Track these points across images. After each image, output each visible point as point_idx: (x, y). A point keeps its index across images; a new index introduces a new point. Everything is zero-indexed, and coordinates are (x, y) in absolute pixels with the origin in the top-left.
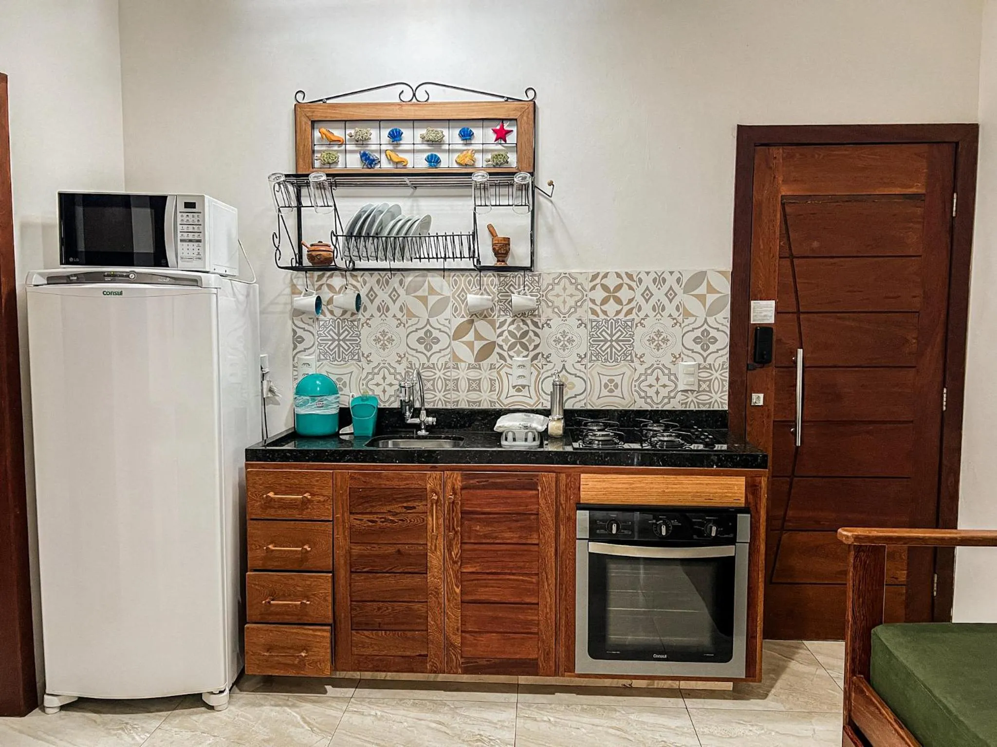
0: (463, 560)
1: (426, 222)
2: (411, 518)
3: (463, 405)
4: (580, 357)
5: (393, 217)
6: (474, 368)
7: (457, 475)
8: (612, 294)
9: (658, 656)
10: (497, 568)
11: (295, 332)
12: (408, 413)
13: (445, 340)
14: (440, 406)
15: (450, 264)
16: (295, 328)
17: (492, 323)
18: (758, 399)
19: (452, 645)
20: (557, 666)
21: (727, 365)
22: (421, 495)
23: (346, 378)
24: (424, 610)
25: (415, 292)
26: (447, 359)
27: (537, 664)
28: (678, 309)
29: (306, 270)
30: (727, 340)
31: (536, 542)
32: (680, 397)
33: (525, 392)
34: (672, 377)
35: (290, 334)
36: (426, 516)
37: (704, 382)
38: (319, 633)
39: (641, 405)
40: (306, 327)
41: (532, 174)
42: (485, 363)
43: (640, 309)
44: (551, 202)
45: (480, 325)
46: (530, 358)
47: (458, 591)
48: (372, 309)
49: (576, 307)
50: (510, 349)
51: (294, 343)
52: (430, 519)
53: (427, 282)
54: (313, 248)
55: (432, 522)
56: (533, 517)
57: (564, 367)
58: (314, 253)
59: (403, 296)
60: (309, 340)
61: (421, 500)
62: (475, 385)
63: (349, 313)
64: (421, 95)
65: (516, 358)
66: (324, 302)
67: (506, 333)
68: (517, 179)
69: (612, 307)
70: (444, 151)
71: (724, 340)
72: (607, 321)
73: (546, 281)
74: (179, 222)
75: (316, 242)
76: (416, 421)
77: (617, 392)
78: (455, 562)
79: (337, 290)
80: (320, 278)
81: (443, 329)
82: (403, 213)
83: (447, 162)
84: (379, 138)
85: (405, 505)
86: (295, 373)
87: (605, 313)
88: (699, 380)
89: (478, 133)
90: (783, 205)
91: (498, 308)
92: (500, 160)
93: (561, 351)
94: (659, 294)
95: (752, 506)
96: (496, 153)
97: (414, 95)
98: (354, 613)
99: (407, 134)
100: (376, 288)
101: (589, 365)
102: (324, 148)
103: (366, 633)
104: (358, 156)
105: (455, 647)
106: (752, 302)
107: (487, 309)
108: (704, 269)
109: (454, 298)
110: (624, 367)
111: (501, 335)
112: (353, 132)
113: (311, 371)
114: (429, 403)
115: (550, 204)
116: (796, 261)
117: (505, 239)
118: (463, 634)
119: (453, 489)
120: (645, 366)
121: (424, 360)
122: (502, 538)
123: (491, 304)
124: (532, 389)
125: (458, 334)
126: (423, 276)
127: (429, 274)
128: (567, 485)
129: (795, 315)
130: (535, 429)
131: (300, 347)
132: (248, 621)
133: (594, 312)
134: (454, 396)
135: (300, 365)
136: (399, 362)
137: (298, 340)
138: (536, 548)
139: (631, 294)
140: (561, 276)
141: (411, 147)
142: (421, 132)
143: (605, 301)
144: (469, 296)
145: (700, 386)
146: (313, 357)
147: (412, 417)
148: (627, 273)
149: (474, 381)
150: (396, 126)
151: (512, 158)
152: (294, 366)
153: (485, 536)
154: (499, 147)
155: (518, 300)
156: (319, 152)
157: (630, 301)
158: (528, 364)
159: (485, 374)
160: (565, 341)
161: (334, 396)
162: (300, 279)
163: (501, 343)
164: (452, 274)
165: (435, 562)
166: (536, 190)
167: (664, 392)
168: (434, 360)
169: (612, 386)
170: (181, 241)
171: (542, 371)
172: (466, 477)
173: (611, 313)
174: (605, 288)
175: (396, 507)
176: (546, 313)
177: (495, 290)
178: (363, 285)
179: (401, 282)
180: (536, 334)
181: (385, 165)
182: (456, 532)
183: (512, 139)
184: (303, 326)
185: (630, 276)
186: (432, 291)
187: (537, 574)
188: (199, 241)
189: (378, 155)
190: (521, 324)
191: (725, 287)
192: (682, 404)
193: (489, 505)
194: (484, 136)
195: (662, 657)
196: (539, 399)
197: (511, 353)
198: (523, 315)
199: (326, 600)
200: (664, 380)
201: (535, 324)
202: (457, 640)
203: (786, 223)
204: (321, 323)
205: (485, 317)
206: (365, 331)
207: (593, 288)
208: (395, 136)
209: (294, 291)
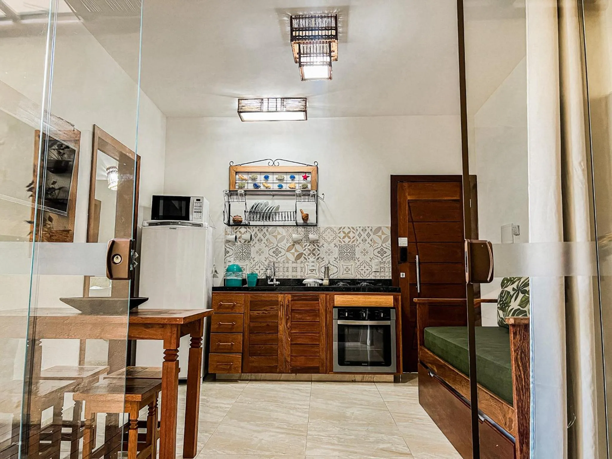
0: (291, 328)
1: (278, 208)
2: (272, 312)
3: (290, 277)
4: (335, 259)
5: (266, 206)
6: (295, 263)
7: (290, 296)
8: (347, 235)
9: (364, 364)
10: (304, 331)
11: (226, 249)
12: (269, 280)
13: (283, 252)
14: (281, 278)
15: (287, 223)
16: (226, 248)
17: (302, 246)
18: (403, 275)
19: (287, 361)
20: (326, 370)
21: (391, 262)
22: (276, 303)
23: (245, 267)
24: (276, 347)
25: (272, 233)
26: (284, 259)
27: (319, 368)
28: (371, 240)
29: (232, 226)
30: (391, 252)
31: (318, 321)
32: (373, 274)
33: (314, 272)
34: (370, 266)
35: (224, 250)
36: (278, 311)
37: (382, 268)
38: (238, 356)
39: (359, 277)
40: (231, 247)
41: (316, 191)
42: (299, 261)
43: (357, 241)
44: (324, 201)
45: (297, 246)
46: (316, 259)
47: (289, 340)
48: (256, 240)
49: (333, 239)
50: (308, 255)
51: (225, 254)
52: (279, 312)
53: (277, 231)
54: (235, 217)
55: (280, 314)
56: (317, 311)
57: (329, 262)
58: (235, 219)
59: (268, 236)
60: (231, 252)
61: (276, 305)
62: (295, 269)
63: (247, 242)
64: (276, 164)
65: (310, 259)
66: (238, 238)
67: (307, 249)
68: (311, 193)
69: (347, 240)
70: (284, 183)
71: (389, 252)
72: (345, 245)
73: (322, 230)
74: (194, 206)
75: (236, 215)
76: (272, 283)
77: (350, 272)
78: (288, 329)
79: (243, 233)
80: (236, 229)
81: (283, 247)
82: (269, 204)
83: (285, 187)
84: (260, 179)
85: (270, 307)
86: (225, 265)
87: (344, 242)
88: (380, 268)
89: (297, 177)
90: (408, 203)
91: (304, 240)
92: (305, 187)
93: (328, 256)
94: (364, 235)
95: (396, 307)
96: (304, 184)
97: (274, 163)
98: (250, 349)
99: (271, 177)
100: (258, 232)
101: (339, 262)
102: (240, 182)
103: (254, 357)
104: (253, 184)
105: (288, 362)
106: (399, 238)
107: (300, 240)
108: (381, 226)
109: (287, 236)
110: (352, 262)
111: (305, 250)
112: (251, 176)
113: (231, 264)
114: (277, 277)
115: (323, 202)
116: (414, 223)
117: (307, 214)
118: (291, 357)
119: (288, 300)
120: (360, 262)
121: (275, 260)
122: (306, 319)
123: (301, 238)
124: (317, 271)
125: (288, 250)
126: (276, 228)
127: (278, 227)
128: (329, 299)
129: (415, 243)
130: (318, 282)
131: (227, 255)
132: (210, 352)
133: (340, 242)
134: (286, 274)
135: (227, 262)
136: (266, 260)
137: (227, 252)
138: (318, 323)
139: (353, 235)
140: (327, 228)
141: (272, 182)
142: (276, 176)
143: (344, 237)
144: (293, 235)
145: (381, 270)
146: (232, 259)
147: (270, 282)
148: (352, 227)
149: (295, 268)
150: (266, 174)
151: (309, 186)
152: (225, 262)
153: (300, 319)
154: (305, 182)
155: (312, 236)
156: (238, 183)
157: (353, 237)
158: (315, 261)
159: (298, 265)
160: (329, 252)
161: (241, 273)
162: (229, 229)
163: (305, 253)
164: (287, 227)
165: (281, 329)
166: (318, 197)
167: (367, 272)
168: (279, 259)
169: (347, 270)
170: (195, 212)
171: (321, 264)
172: (293, 296)
173: (347, 242)
174: (344, 232)
175: (268, 308)
176: (322, 242)
177: (303, 233)
178: (253, 231)
179: (267, 230)
180: (318, 250)
181: (262, 188)
182: (289, 317)
183: (309, 179)
184: (229, 247)
185: (353, 228)
186: (279, 233)
187: (319, 333)
188: (201, 212)
189: (260, 184)
190: (313, 246)
191: (388, 232)
192: (374, 277)
193: (301, 307)
194: (299, 178)
195: (365, 364)
196: (320, 275)
197: (309, 257)
198: (314, 242)
199: (240, 343)
200: (367, 267)
201: (318, 246)
202: (289, 359)
203: (410, 210)
204: (236, 246)
205: (299, 243)
206: (253, 249)
207: (339, 233)
208: (266, 178)
209: (226, 234)
